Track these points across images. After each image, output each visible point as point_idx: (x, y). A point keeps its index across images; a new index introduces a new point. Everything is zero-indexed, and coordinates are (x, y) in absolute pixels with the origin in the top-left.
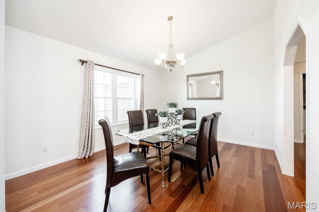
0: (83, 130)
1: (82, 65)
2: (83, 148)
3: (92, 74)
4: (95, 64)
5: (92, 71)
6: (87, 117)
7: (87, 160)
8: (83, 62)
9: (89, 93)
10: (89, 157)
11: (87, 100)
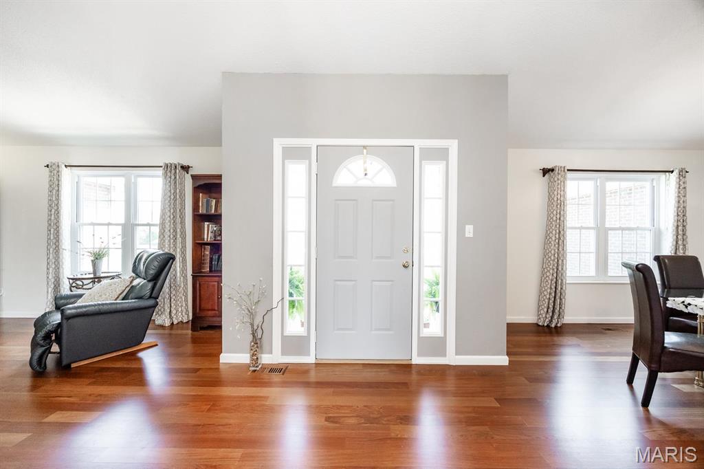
0: (547, 281)
1: (544, 176)
2: (546, 310)
3: (562, 188)
4: (568, 170)
5: (562, 183)
6: (554, 260)
7: (553, 330)
8: (545, 172)
9: (558, 221)
10: (556, 327)
11: (554, 232)
